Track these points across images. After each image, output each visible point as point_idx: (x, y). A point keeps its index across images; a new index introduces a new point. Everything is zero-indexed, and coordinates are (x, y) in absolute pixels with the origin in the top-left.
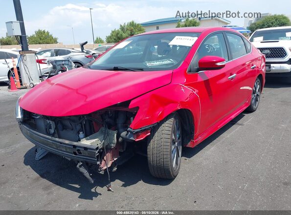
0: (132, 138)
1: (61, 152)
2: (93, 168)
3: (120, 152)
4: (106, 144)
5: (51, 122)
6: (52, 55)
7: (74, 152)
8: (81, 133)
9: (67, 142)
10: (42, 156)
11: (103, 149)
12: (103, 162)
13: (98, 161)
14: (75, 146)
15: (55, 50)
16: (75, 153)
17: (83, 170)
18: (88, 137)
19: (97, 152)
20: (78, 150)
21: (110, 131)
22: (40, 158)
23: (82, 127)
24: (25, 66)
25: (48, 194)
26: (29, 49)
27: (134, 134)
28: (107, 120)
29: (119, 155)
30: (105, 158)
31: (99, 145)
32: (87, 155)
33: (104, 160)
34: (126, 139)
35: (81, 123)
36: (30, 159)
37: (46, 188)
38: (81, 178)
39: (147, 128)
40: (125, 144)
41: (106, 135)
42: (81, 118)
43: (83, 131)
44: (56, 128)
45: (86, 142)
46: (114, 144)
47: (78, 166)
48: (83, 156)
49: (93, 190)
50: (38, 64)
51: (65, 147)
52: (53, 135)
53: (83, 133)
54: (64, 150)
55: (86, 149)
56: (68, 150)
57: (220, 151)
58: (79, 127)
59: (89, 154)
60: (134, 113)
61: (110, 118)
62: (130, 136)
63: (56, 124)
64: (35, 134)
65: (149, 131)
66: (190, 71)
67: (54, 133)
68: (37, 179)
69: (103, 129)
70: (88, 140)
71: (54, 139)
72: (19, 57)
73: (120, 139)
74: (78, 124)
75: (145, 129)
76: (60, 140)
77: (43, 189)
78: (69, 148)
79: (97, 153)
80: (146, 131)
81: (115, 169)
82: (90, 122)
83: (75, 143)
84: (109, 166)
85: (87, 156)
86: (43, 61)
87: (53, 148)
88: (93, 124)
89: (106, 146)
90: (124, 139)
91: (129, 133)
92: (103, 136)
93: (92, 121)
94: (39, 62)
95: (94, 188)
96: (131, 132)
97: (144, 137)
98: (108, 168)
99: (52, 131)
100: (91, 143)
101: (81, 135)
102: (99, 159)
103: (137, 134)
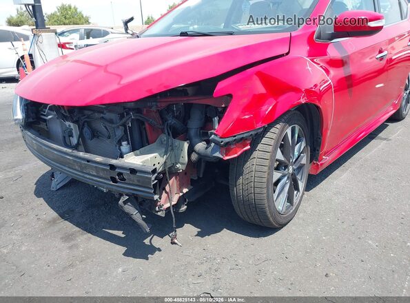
0: (218, 154)
1: (88, 177)
2: (146, 205)
3: (191, 179)
4: (169, 165)
5: (72, 125)
6: (81, 38)
7: (111, 177)
8: (124, 143)
9: (99, 159)
10: (61, 185)
11: (163, 173)
12: (164, 195)
13: (155, 193)
14: (113, 167)
15: (85, 30)
16: (114, 180)
17: (130, 209)
18: (138, 152)
19: (153, 177)
20: (120, 174)
21: (177, 142)
22: (58, 187)
23: (125, 131)
24: (41, 52)
25: (70, 248)
26: (47, 27)
27: (222, 146)
28: (171, 121)
29: (191, 185)
30: (167, 188)
31: (157, 166)
32: (136, 182)
33: (166, 192)
34: (206, 156)
35: (124, 125)
36: (42, 189)
37: (68, 238)
38: (125, 222)
39: (244, 135)
40: (203, 165)
41: (170, 148)
42: (124, 117)
43: (127, 140)
44: (81, 136)
45: (133, 160)
46: (182, 164)
47: (121, 202)
48: (129, 184)
49: (147, 241)
50: (60, 49)
51: (96, 167)
52: (76, 148)
53: (128, 144)
54: (95, 174)
55: (133, 171)
56: (101, 174)
57: (359, 182)
58: (120, 133)
59: (138, 181)
60: (220, 110)
61: (177, 118)
62: (214, 151)
63: (81, 129)
64: (44, 145)
65: (249, 142)
66: (319, 37)
67: (78, 144)
68: (53, 222)
69: (164, 137)
70: (136, 155)
71: (76, 153)
72: (31, 38)
73: (194, 157)
74: (118, 127)
75: (242, 139)
76: (87, 156)
77: (62, 238)
78: (104, 170)
79: (153, 179)
80: (242, 141)
81: (184, 208)
82: (141, 123)
83: (114, 162)
84: (173, 203)
85: (137, 185)
86: (67, 46)
87: (75, 170)
88: (145, 128)
89: (169, 168)
90: (201, 157)
91: (213, 144)
92: (164, 150)
93: (143, 123)
94: (62, 46)
95: (149, 238)
96: (217, 143)
97: (239, 153)
98: (173, 206)
99: (74, 141)
100: (144, 162)
101: (125, 146)
102: (158, 191)
103: (227, 148)
